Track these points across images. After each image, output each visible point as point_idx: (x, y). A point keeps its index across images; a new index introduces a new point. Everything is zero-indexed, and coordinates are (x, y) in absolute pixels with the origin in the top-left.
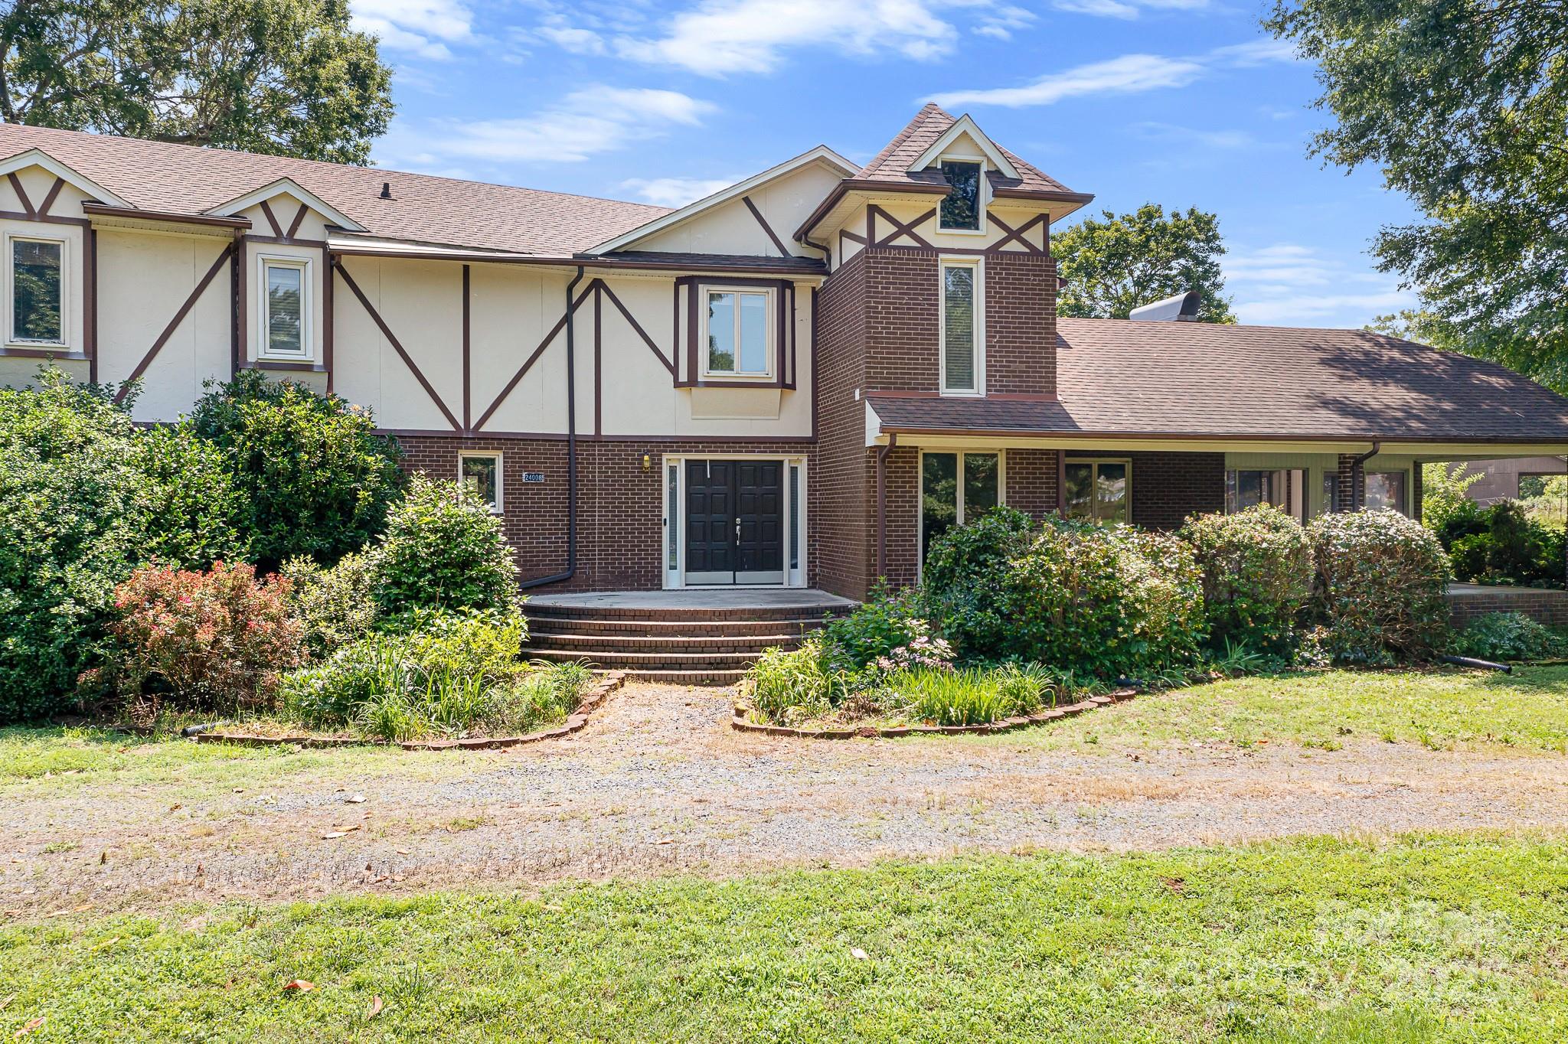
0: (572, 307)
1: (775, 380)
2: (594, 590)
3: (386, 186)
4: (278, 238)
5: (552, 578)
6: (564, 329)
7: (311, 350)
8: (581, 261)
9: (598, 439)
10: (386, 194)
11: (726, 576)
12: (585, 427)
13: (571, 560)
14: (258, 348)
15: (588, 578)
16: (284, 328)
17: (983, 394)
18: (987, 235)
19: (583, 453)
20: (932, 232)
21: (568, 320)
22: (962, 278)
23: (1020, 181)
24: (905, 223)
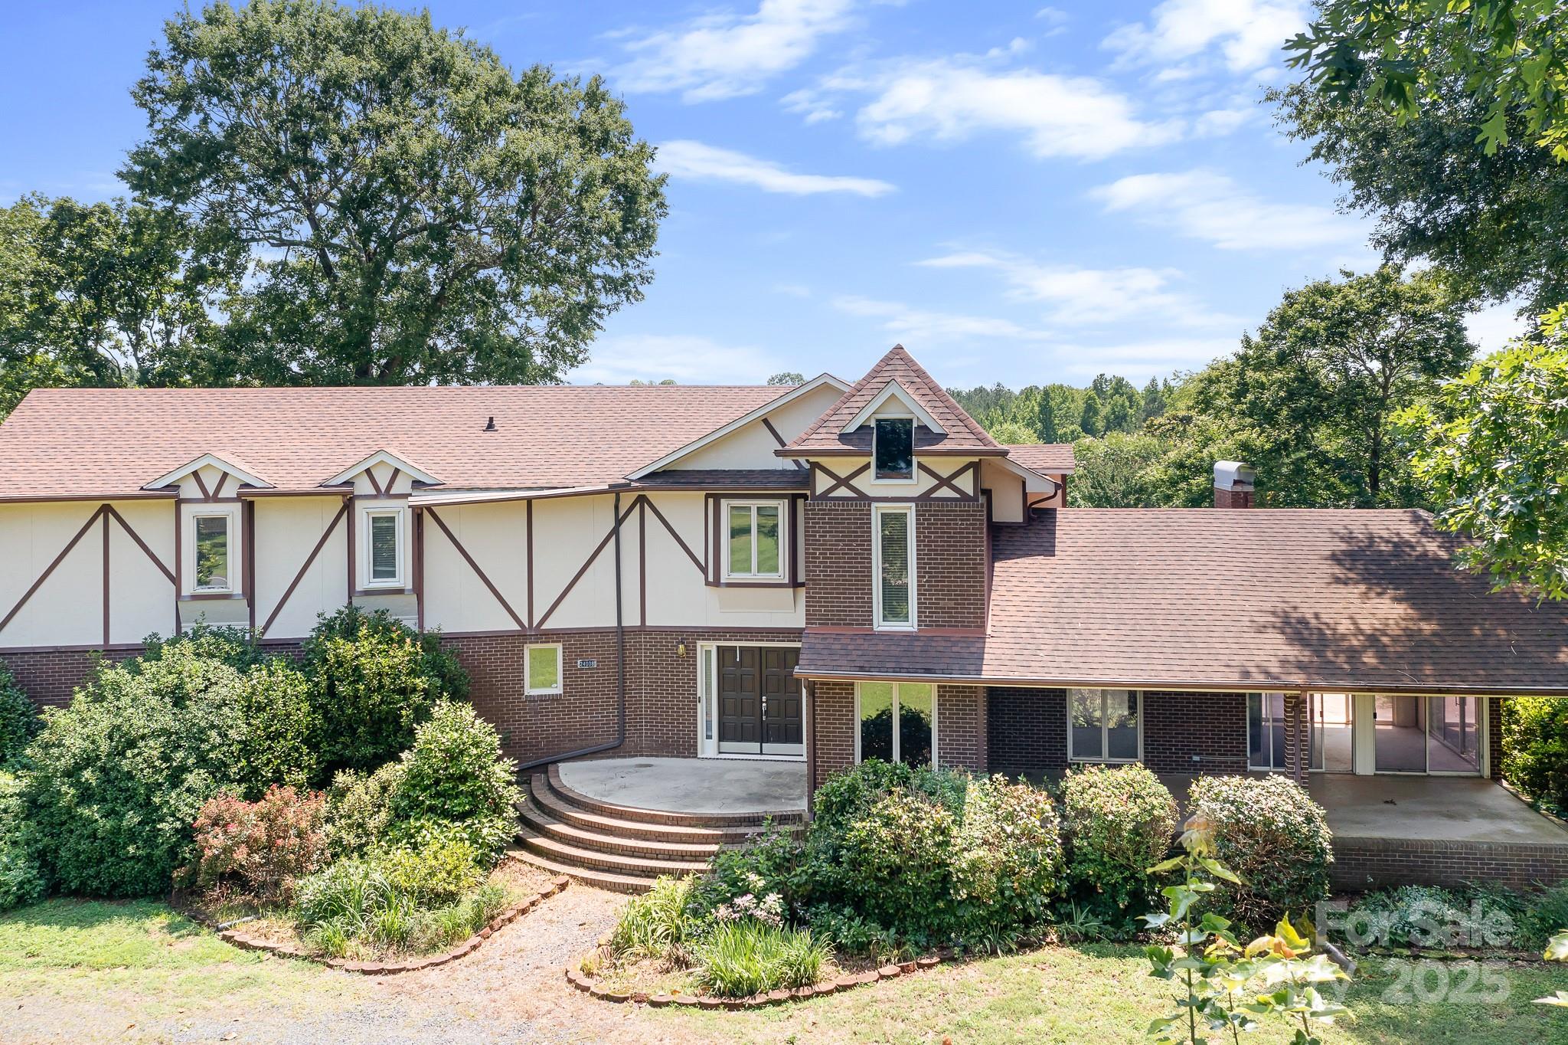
0: (619, 522)
1: (786, 581)
2: (642, 756)
3: (491, 419)
4: (379, 494)
5: (605, 746)
6: (613, 539)
7: (403, 577)
8: (616, 490)
9: (643, 629)
10: (490, 426)
11: (755, 746)
12: (631, 619)
13: (622, 731)
14: (365, 579)
15: (636, 745)
16: (384, 562)
17: (915, 629)
18: (918, 484)
19: (630, 641)
20: (870, 483)
21: (615, 532)
22: (894, 524)
23: (943, 437)
24: (843, 476)
